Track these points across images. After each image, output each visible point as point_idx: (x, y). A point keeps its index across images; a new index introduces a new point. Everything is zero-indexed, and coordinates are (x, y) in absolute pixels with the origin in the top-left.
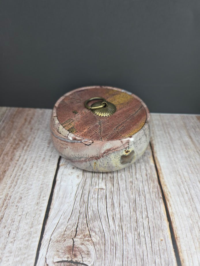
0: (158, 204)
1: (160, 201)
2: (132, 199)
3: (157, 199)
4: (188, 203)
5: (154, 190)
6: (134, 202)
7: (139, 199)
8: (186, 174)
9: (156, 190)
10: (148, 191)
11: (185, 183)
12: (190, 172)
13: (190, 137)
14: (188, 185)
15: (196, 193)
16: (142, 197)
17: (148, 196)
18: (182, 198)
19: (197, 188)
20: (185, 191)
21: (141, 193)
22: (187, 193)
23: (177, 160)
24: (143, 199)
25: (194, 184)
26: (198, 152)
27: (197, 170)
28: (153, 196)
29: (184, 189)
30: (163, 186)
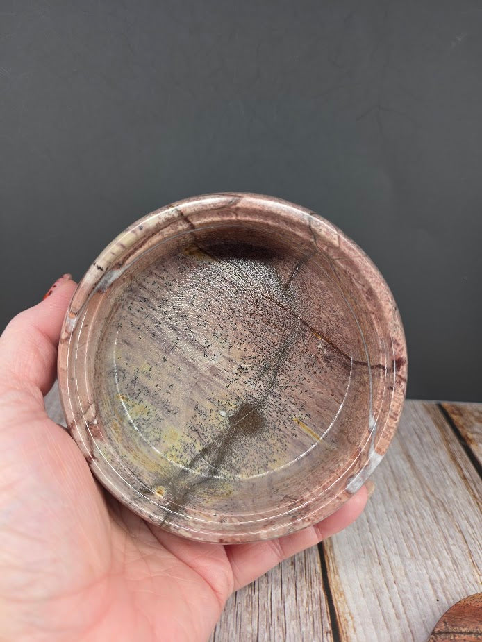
2: (249, 636)
3: (317, 638)
5: (310, 607)
7: (266, 635)
8: (397, 560)
9: (316, 607)
11: (395, 586)
12: (408, 554)
13: (409, 458)
14: (401, 593)
16: (278, 631)
17: (292, 627)
18: (384, 633)
19: (425, 599)
20: (392, 612)
21: (275, 617)
22: (398, 617)
24: (279, 637)
25: (417, 590)
27: (426, 548)
28: (307, 628)
29: (390, 604)
30: (335, 596)
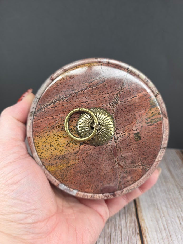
0: (134, 241)
1: (137, 238)
2: (108, 233)
3: (133, 235)
4: (166, 240)
5: (131, 224)
6: (109, 238)
7: (114, 234)
8: (164, 208)
9: (133, 224)
10: (125, 225)
11: (164, 218)
12: (169, 206)
13: (170, 171)
14: (166, 221)
15: (174, 230)
16: (119, 232)
17: (124, 231)
18: (159, 235)
19: (175, 223)
20: (163, 227)
21: (117, 227)
22: (165, 229)
23: (156, 194)
24: (119, 234)
25: (172, 220)
26: (177, 186)
27: (176, 204)
28: (130, 231)
29: (162, 225)
30: (140, 220)
